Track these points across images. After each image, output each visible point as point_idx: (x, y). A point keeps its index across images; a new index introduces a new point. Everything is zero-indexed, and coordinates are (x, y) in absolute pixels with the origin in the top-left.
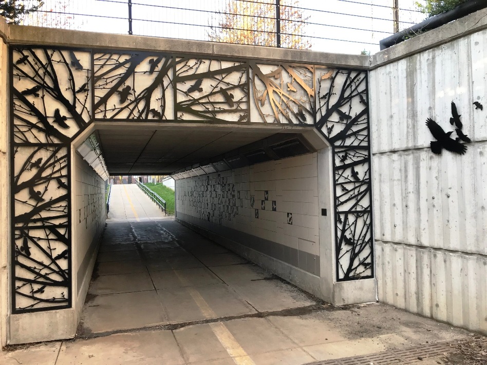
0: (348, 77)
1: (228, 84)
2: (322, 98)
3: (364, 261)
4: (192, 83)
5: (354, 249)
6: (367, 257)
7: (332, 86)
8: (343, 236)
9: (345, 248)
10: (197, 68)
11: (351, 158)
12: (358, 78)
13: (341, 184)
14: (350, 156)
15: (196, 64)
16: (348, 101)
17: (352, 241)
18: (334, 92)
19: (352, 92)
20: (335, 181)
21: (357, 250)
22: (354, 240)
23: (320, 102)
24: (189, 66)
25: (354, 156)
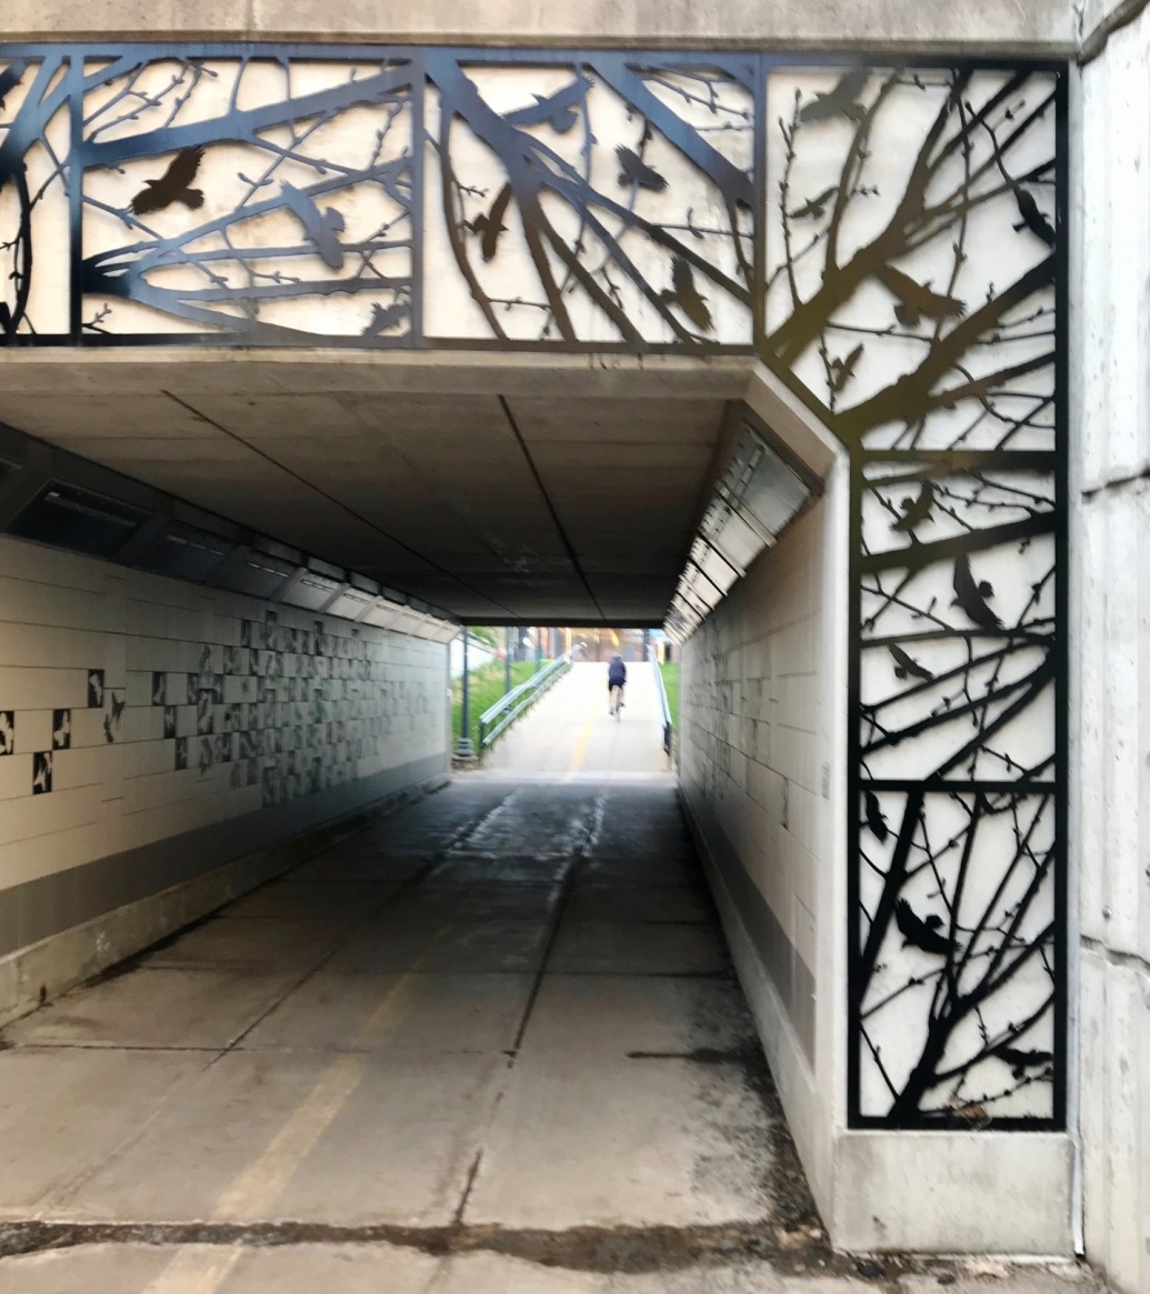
0: (955, 99)
1: (320, 166)
2: (799, 214)
3: (1009, 1040)
4: (158, 170)
5: (950, 975)
6: (1029, 1023)
7: (858, 154)
8: (892, 905)
9: (899, 960)
10: (179, 103)
11: (952, 513)
12: (1010, 103)
13: (892, 643)
14: (948, 503)
15: (178, 82)
16: (947, 226)
17: (944, 932)
18: (866, 181)
19: (971, 180)
20: (856, 624)
21: (970, 980)
22: (954, 927)
23: (787, 235)
24: (142, 95)
25: (969, 503)
